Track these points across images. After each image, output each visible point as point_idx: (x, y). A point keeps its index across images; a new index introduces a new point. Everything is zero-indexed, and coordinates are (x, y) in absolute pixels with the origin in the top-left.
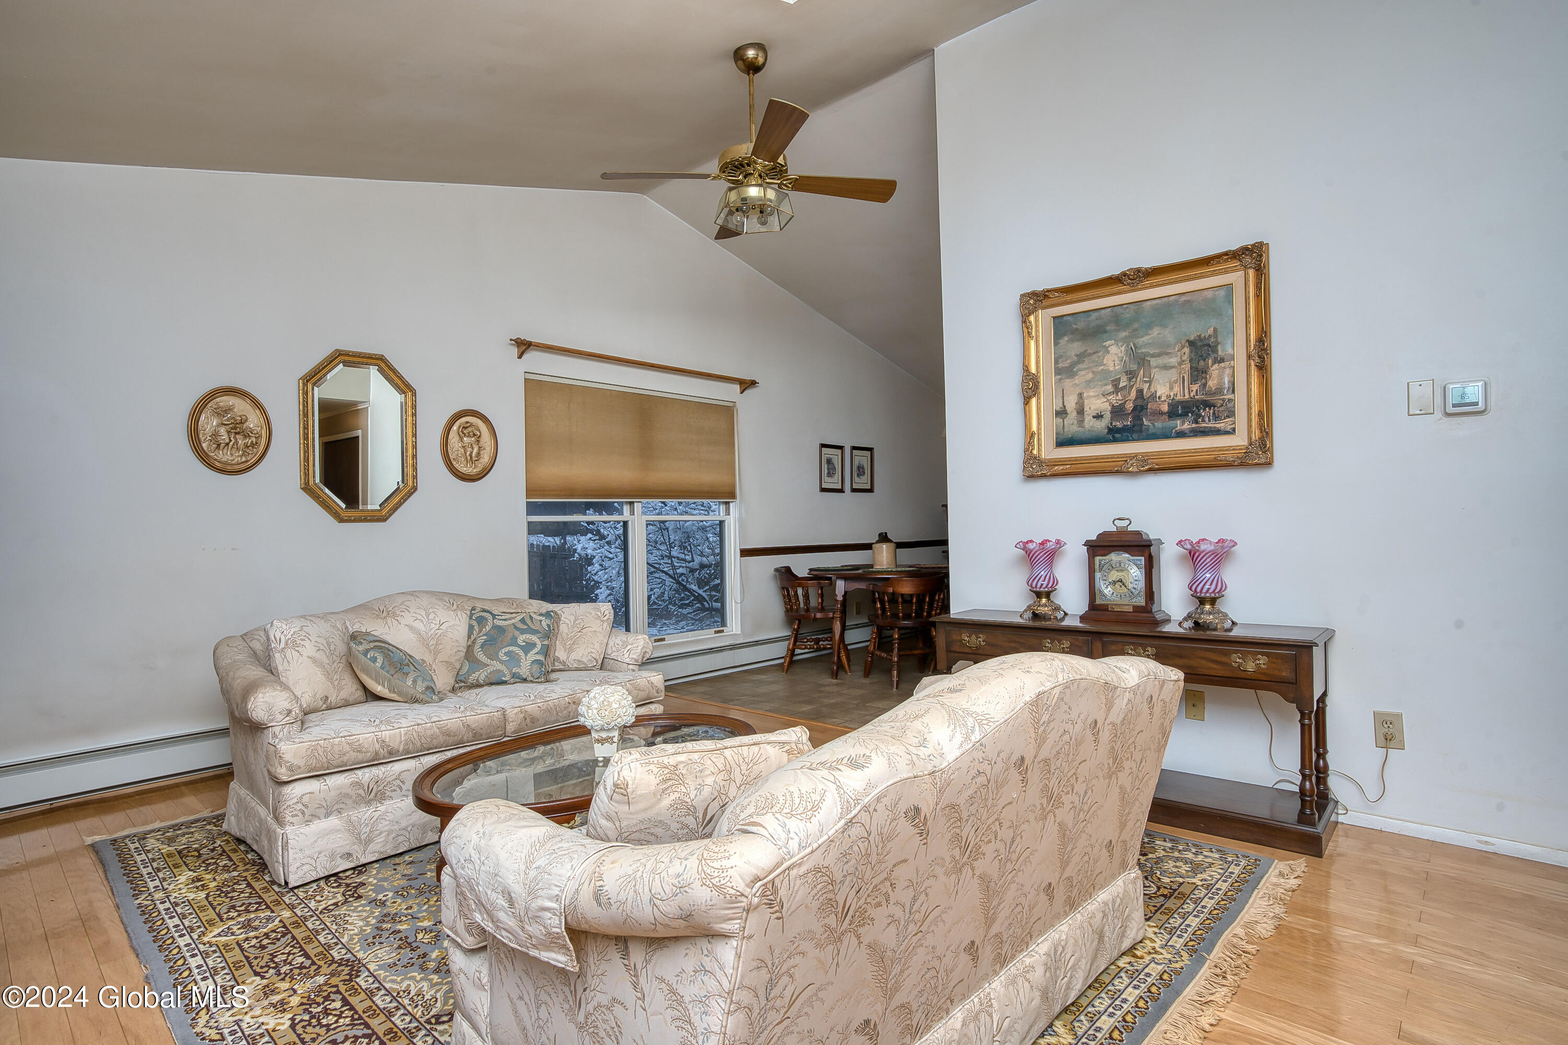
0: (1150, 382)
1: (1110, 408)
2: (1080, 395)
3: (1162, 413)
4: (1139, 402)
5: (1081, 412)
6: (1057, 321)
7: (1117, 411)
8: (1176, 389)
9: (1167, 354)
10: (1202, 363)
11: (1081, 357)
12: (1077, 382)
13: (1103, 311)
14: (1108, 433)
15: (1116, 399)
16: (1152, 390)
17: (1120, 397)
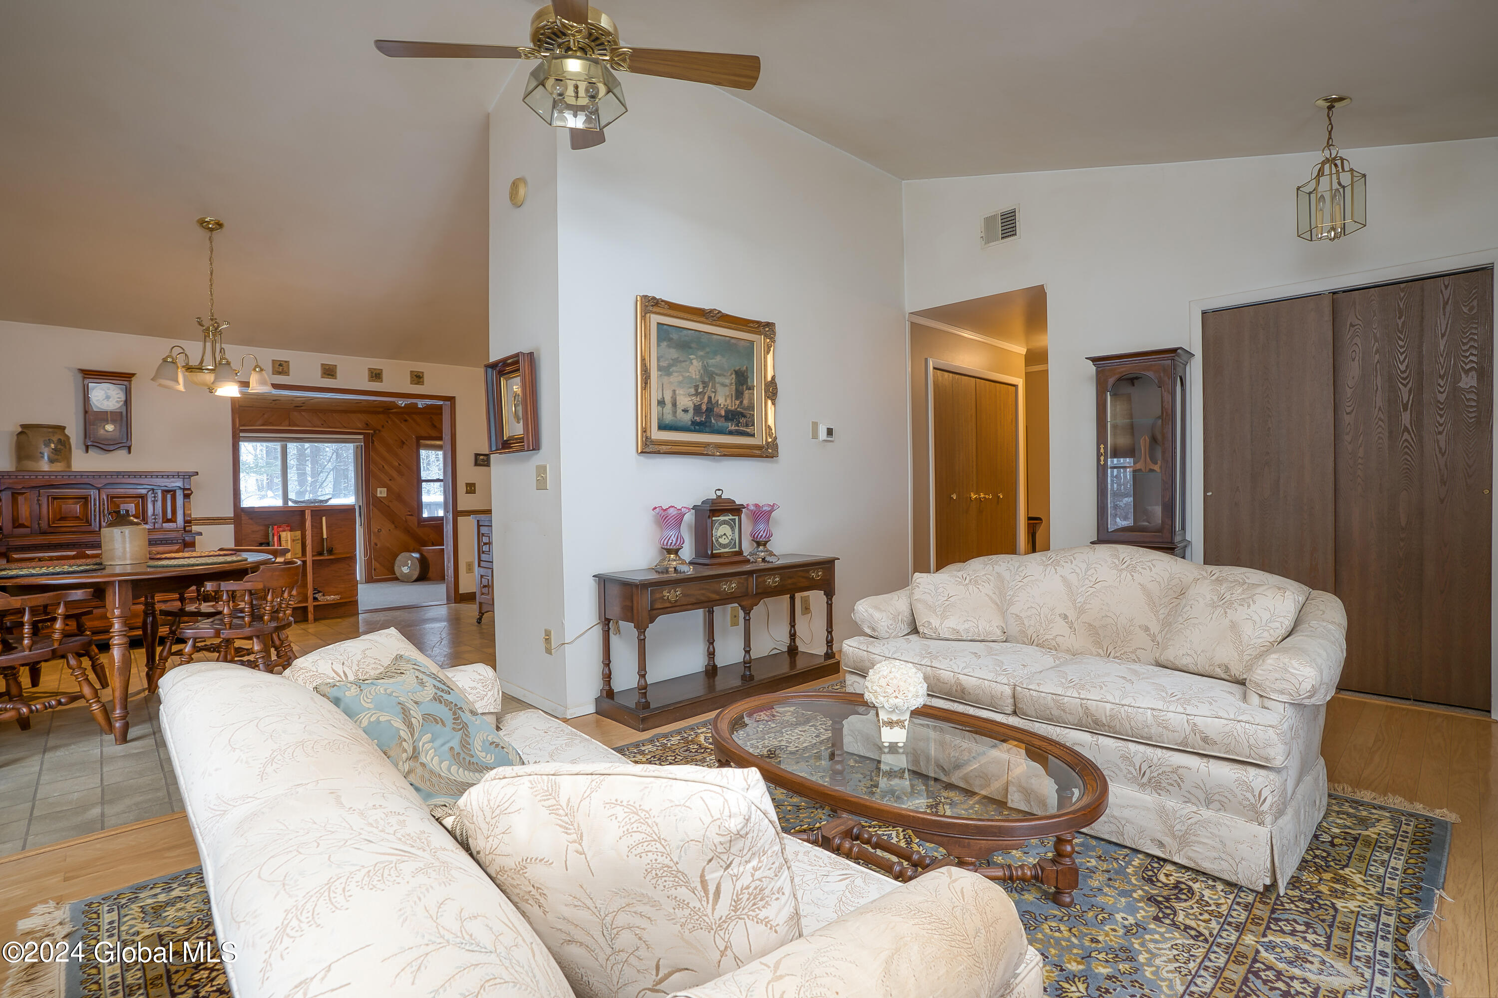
0: (715, 392)
1: (693, 406)
2: (674, 391)
3: (721, 416)
4: (710, 406)
5: (674, 404)
6: (660, 326)
7: (697, 409)
8: (729, 401)
9: (724, 376)
10: (741, 387)
11: (676, 361)
12: (672, 380)
13: (690, 331)
14: (691, 425)
15: (697, 400)
16: (716, 398)
17: (698, 399)
